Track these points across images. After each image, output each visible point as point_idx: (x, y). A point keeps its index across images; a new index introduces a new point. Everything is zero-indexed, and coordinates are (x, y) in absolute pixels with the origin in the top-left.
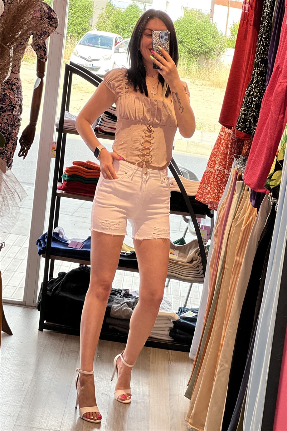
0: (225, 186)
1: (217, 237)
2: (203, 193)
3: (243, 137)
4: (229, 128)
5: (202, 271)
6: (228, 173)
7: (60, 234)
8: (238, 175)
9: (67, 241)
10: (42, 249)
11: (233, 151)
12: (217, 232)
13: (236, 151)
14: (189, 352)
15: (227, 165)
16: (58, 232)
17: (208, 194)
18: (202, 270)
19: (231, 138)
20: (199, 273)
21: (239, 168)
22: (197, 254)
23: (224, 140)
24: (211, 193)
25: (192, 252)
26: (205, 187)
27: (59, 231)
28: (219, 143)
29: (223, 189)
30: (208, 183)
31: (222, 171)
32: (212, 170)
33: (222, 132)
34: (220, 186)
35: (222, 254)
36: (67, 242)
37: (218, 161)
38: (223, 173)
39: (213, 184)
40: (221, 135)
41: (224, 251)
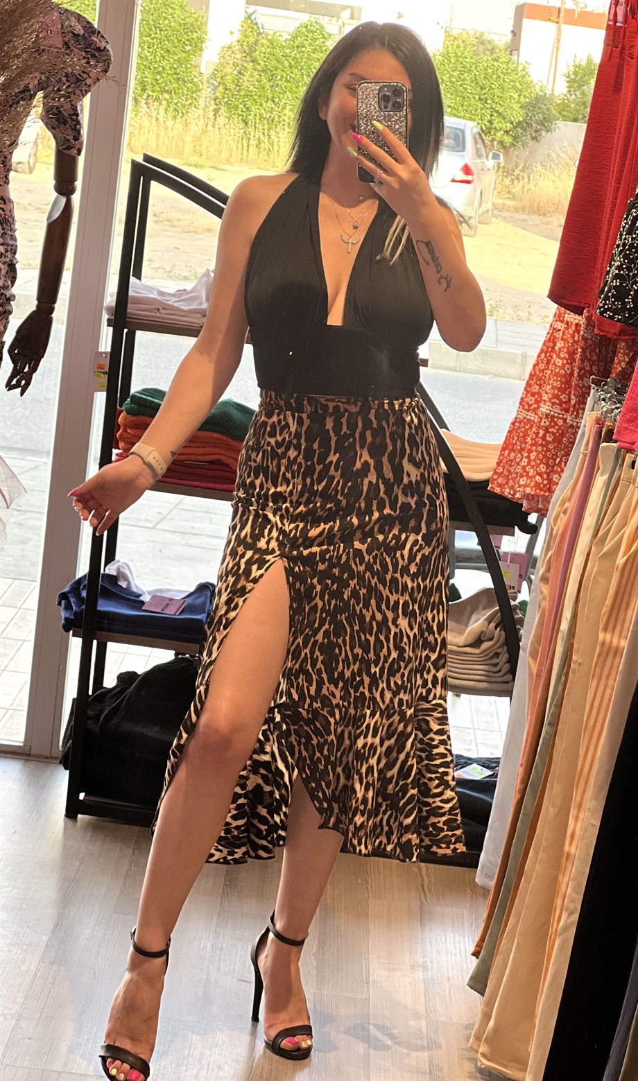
0: (568, 454)
1: (547, 583)
2: (510, 473)
3: (615, 334)
4: (575, 313)
5: (507, 666)
6: (575, 424)
7: (122, 579)
8: (604, 429)
9: (140, 595)
10: (73, 617)
11: (588, 368)
12: (548, 570)
13: (594, 368)
14: (477, 867)
15: (573, 402)
16: (115, 574)
17: (522, 476)
18: (508, 662)
19: (583, 336)
20: (500, 671)
21: (606, 412)
22: (493, 625)
23: (562, 342)
24: (530, 474)
25: (479, 619)
26: (515, 458)
27: (118, 570)
28: (550, 349)
29: (563, 463)
30: (522, 449)
31: (558, 418)
32: (531, 416)
33: (558, 323)
34: (553, 455)
35: (564, 626)
36: (141, 598)
37: (547, 393)
38: (560, 422)
39: (536, 451)
40: (555, 329)
41: (569, 619)
